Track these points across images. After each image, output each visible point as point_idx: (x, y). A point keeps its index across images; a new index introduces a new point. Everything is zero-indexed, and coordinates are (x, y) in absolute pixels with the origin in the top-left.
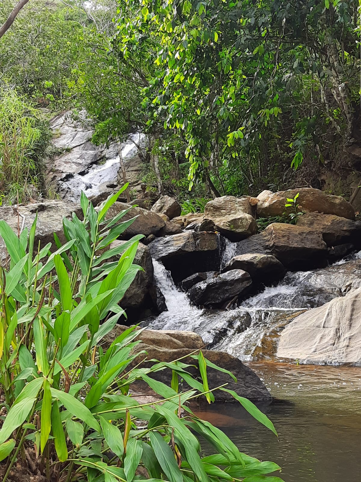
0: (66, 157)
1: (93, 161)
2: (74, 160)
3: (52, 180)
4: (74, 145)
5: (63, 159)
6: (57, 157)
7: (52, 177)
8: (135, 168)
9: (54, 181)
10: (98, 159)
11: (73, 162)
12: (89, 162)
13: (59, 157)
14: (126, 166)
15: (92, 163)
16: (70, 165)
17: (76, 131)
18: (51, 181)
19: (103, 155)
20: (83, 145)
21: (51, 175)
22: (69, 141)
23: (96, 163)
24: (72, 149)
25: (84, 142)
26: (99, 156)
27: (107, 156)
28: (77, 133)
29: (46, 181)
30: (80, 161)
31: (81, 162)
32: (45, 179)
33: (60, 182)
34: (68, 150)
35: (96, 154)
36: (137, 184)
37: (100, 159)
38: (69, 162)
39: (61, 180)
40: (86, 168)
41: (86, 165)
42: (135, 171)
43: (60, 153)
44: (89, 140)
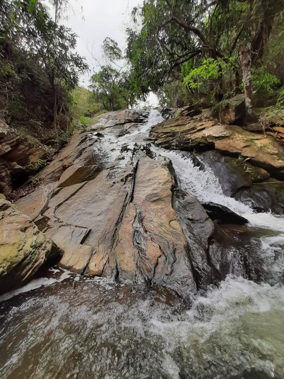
1: (120, 134)
4: (107, 126)
12: (117, 134)
15: (120, 136)
19: (127, 131)
20: (113, 127)
24: (105, 128)
25: (113, 125)
26: (125, 132)
31: (112, 134)
34: (102, 129)
35: (123, 131)
43: (96, 129)
44: (117, 125)
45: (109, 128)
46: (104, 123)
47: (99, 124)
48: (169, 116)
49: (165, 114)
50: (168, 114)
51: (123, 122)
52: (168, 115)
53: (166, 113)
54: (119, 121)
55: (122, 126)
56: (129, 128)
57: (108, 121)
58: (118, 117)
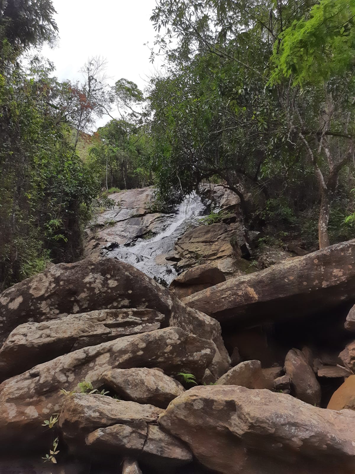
0: (109, 230)
1: (138, 234)
2: (118, 233)
3: (95, 248)
4: (118, 220)
5: (106, 231)
6: (99, 229)
7: (94, 244)
8: (201, 239)
9: (97, 249)
10: (144, 233)
11: (117, 235)
12: (134, 235)
13: (102, 229)
14: (187, 237)
15: (137, 237)
16: (113, 237)
17: (120, 208)
18: (93, 249)
19: (148, 230)
20: (127, 220)
21: (93, 242)
22: (113, 216)
23: (141, 236)
24: (115, 223)
25: (128, 218)
26: (145, 230)
27: (153, 231)
28: (121, 210)
29: (85, 248)
30: (123, 234)
31: (126, 235)
32: (85, 247)
33: (105, 250)
34: (112, 224)
35: (141, 229)
36: (216, 257)
37: (145, 234)
38: (113, 234)
39: (105, 248)
40: (131, 241)
41: (130, 238)
42: (203, 242)
43: (103, 225)
44: (133, 217)
45: (122, 222)
46: (115, 215)
47: (107, 216)
48: (211, 203)
49: (205, 198)
50: (209, 199)
51: (143, 213)
52: (210, 201)
53: (207, 198)
54: (137, 210)
55: (140, 218)
56: (152, 223)
57: (120, 211)
58: (135, 204)
